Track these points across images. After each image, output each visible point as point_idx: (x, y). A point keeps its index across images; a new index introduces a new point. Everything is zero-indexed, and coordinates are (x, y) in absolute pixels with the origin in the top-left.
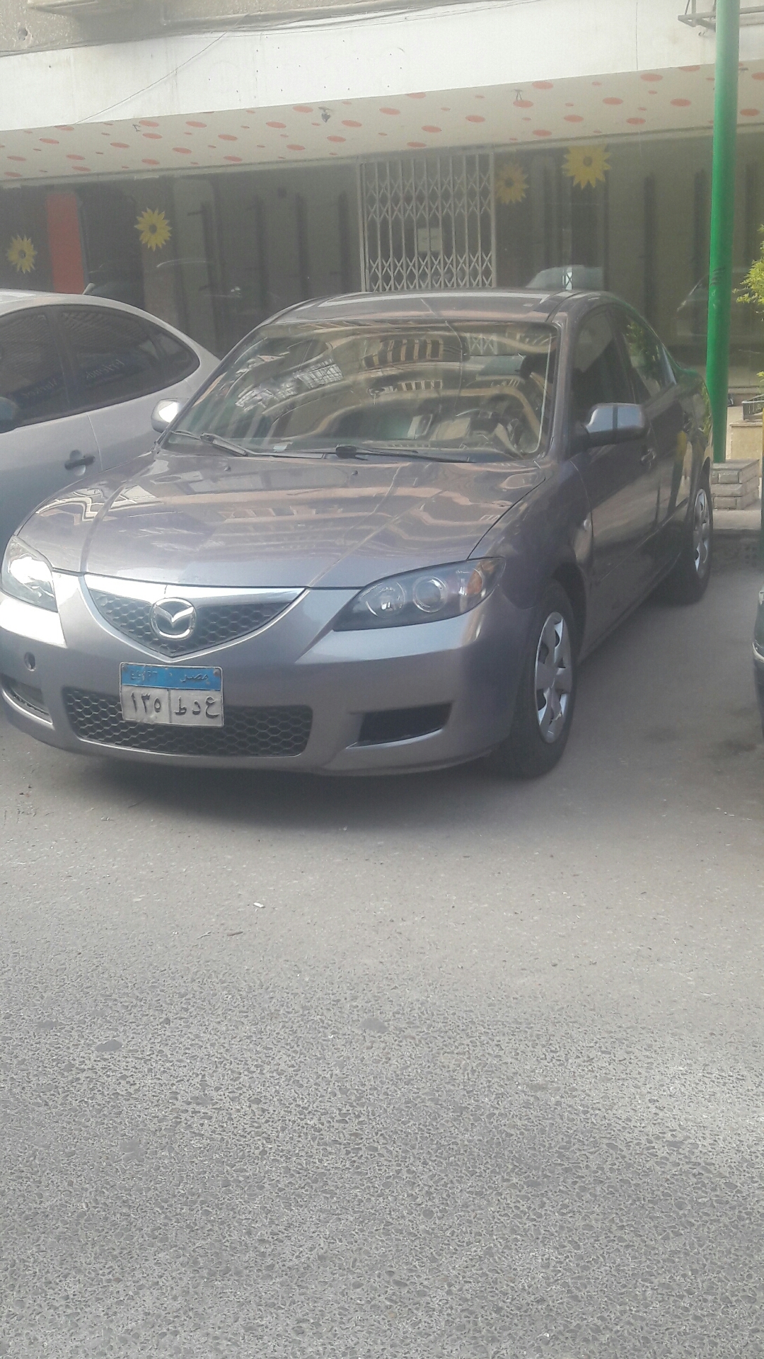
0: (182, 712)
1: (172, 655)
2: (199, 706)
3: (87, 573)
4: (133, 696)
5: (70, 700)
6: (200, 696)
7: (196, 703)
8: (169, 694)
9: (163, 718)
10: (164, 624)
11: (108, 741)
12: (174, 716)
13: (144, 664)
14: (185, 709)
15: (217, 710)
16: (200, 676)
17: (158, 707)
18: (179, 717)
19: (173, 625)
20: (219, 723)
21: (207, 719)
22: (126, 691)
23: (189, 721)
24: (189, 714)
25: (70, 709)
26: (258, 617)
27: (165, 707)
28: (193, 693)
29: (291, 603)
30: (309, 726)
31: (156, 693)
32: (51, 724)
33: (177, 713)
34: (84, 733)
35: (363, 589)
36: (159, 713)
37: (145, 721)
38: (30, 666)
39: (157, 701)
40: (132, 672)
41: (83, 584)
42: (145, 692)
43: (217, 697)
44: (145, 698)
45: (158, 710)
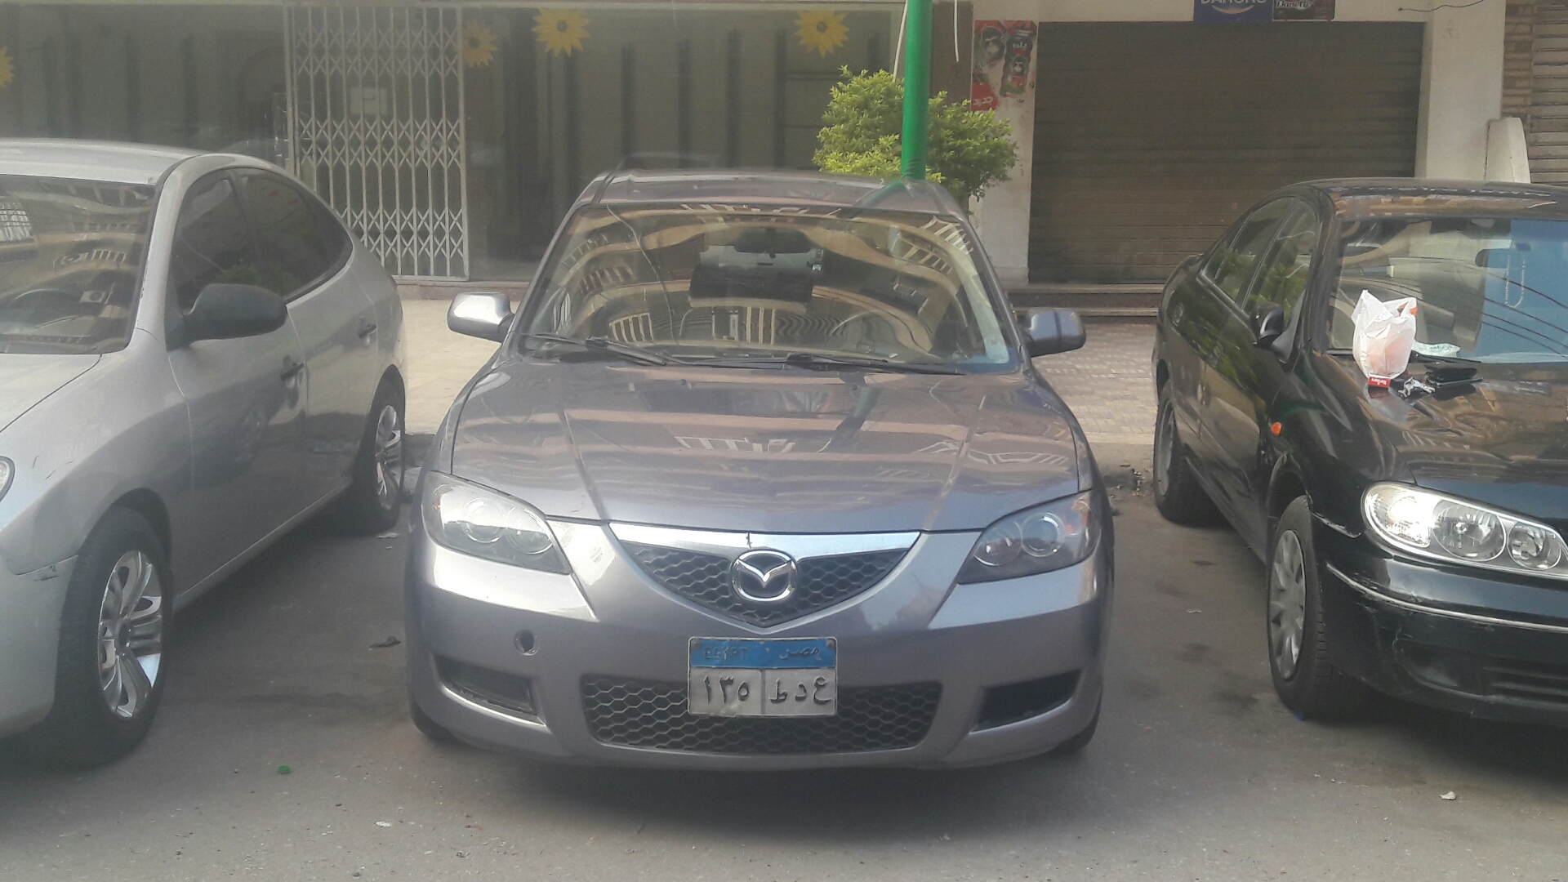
0: (781, 698)
1: (763, 623)
2: (805, 691)
3: (611, 521)
4: (707, 681)
5: (591, 691)
6: (808, 677)
7: (801, 686)
8: (763, 677)
9: (751, 709)
10: (752, 584)
11: (645, 743)
12: (769, 704)
13: (727, 638)
14: (785, 695)
15: (830, 694)
16: (807, 650)
17: (744, 693)
18: (776, 705)
19: (764, 585)
20: (831, 711)
21: (816, 705)
22: (696, 675)
23: (791, 710)
24: (791, 700)
25: (588, 703)
26: (870, 569)
27: (755, 693)
28: (797, 673)
29: (908, 550)
30: (933, 708)
31: (741, 675)
32: (545, 726)
33: (772, 701)
34: (606, 734)
35: (983, 530)
36: (743, 702)
37: (722, 713)
38: (523, 649)
39: (745, 686)
40: (708, 649)
41: (612, 537)
42: (726, 675)
43: (830, 677)
44: (725, 683)
45: (743, 699)
